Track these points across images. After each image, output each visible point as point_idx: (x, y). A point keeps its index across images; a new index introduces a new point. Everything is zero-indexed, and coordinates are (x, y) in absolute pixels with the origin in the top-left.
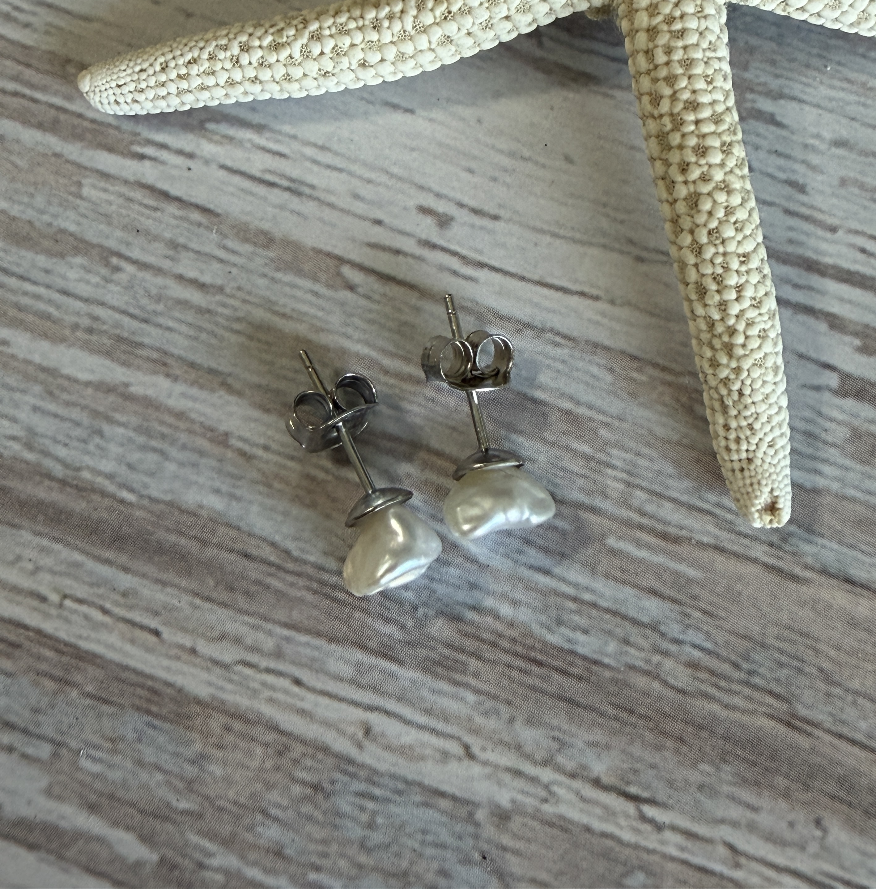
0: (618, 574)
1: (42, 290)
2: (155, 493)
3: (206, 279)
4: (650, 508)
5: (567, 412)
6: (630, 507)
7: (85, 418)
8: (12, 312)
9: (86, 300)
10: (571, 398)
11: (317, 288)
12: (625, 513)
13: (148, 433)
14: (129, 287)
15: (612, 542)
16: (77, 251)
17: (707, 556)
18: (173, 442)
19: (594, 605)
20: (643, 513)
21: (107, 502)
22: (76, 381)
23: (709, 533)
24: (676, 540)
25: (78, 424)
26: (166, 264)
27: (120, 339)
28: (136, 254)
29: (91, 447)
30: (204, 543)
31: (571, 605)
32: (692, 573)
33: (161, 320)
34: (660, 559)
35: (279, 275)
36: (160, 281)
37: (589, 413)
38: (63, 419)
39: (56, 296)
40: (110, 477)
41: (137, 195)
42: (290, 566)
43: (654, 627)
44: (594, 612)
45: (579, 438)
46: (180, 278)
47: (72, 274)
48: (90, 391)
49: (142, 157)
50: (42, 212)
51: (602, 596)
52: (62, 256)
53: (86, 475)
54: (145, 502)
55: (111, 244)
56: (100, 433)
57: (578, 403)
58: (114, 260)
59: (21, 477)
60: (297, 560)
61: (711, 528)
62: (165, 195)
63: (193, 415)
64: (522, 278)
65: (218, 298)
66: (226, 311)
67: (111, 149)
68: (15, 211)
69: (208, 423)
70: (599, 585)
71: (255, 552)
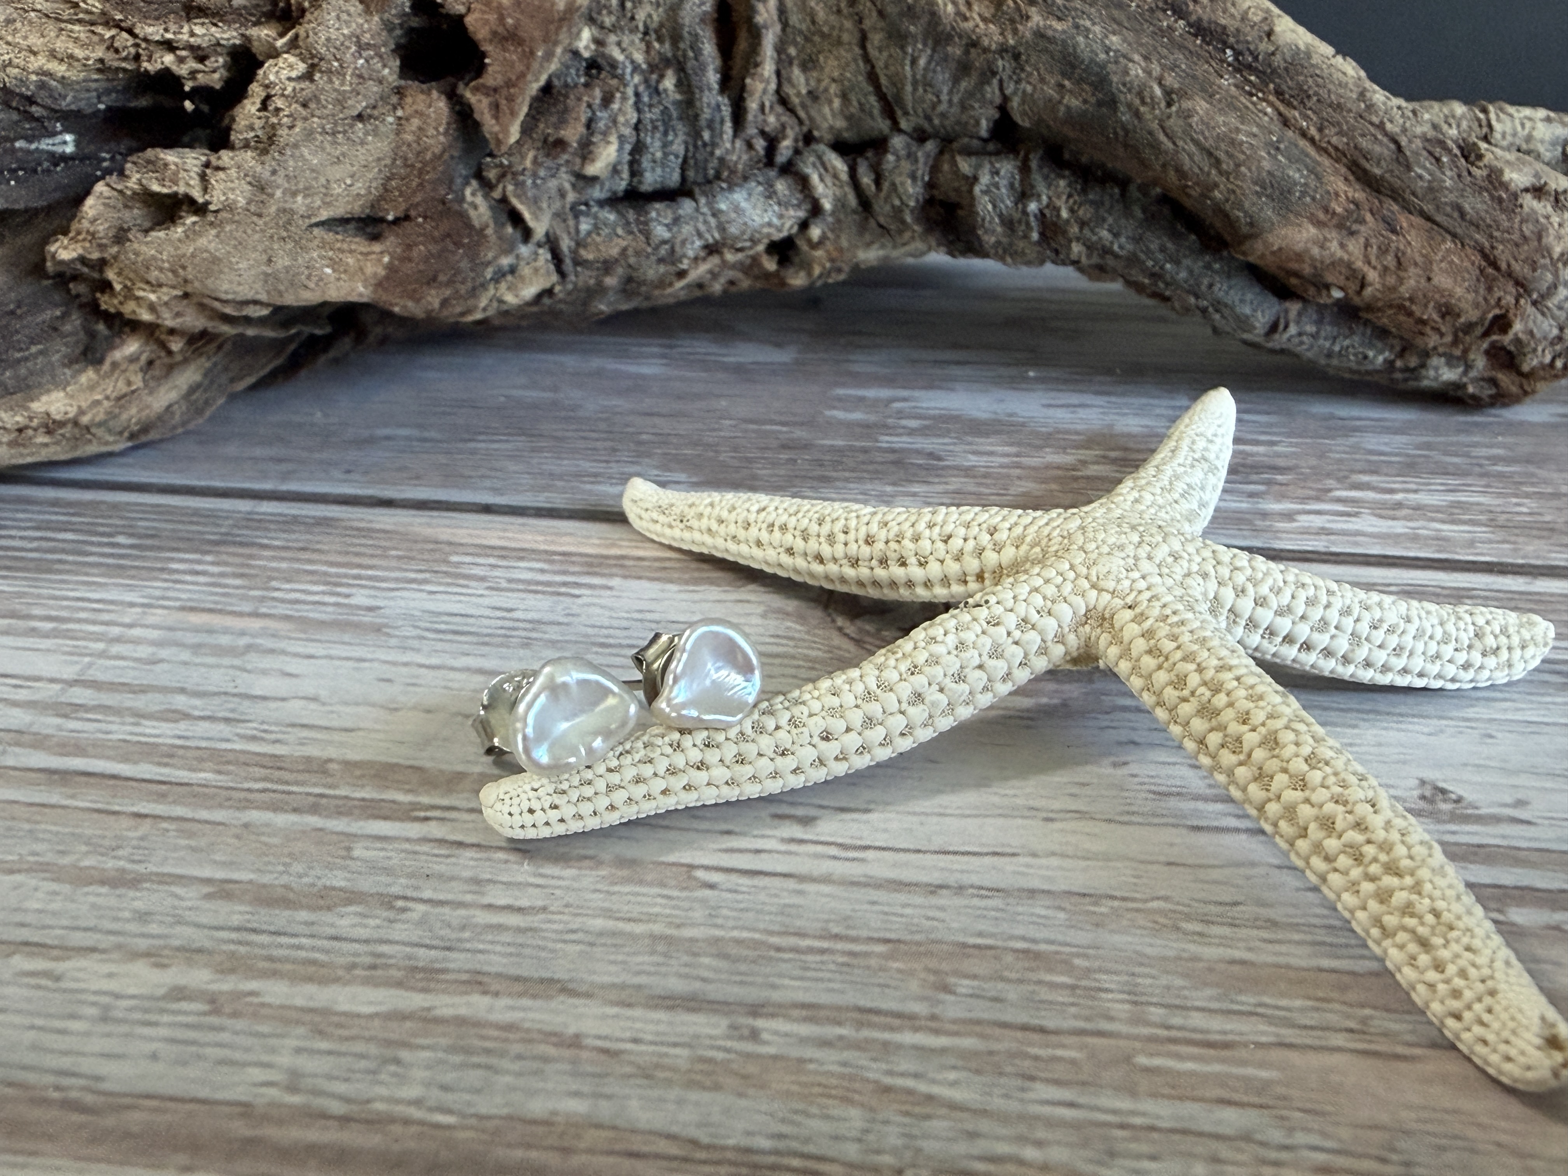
0: (1166, 1091)
1: (304, 941)
2: (483, 1111)
3: (524, 903)
4: (1177, 1021)
5: (1026, 952)
6: (1148, 1024)
7: (373, 1049)
8: (262, 964)
9: (367, 941)
10: (1023, 938)
11: (665, 892)
12: (1146, 1031)
13: (468, 1051)
14: (422, 922)
15: (1142, 1060)
16: (349, 902)
17: (1276, 1055)
18: (502, 1054)
19: (1152, 1128)
20: (1169, 1028)
21: (413, 1129)
22: (359, 1016)
23: (1263, 1033)
24: (1227, 1046)
25: (362, 1056)
26: (469, 898)
27: (414, 969)
28: (427, 894)
29: (383, 1077)
30: (566, 1151)
31: (1120, 1133)
32: (1264, 1074)
33: (468, 946)
34: (1217, 1068)
35: (616, 888)
36: (462, 912)
37: (1053, 948)
38: (339, 1054)
39: (326, 943)
40: (417, 1103)
41: (425, 848)
42: (702, 1155)
43: (1247, 1137)
44: (1155, 1135)
45: (1050, 970)
46: (490, 907)
47: (344, 922)
48: (377, 1023)
49: (427, 819)
50: (300, 876)
51: (1158, 1117)
52: (329, 909)
53: (379, 1106)
54: (473, 1121)
55: (395, 890)
56: (397, 1061)
57: (1034, 941)
58: (400, 903)
59: (280, 1122)
60: (709, 1147)
61: (1262, 1027)
62: (460, 844)
63: (527, 1025)
64: (918, 851)
65: (542, 916)
66: (555, 926)
67: (385, 818)
68: (266, 879)
69: (549, 1028)
70: (1149, 1106)
71: (645, 1149)
